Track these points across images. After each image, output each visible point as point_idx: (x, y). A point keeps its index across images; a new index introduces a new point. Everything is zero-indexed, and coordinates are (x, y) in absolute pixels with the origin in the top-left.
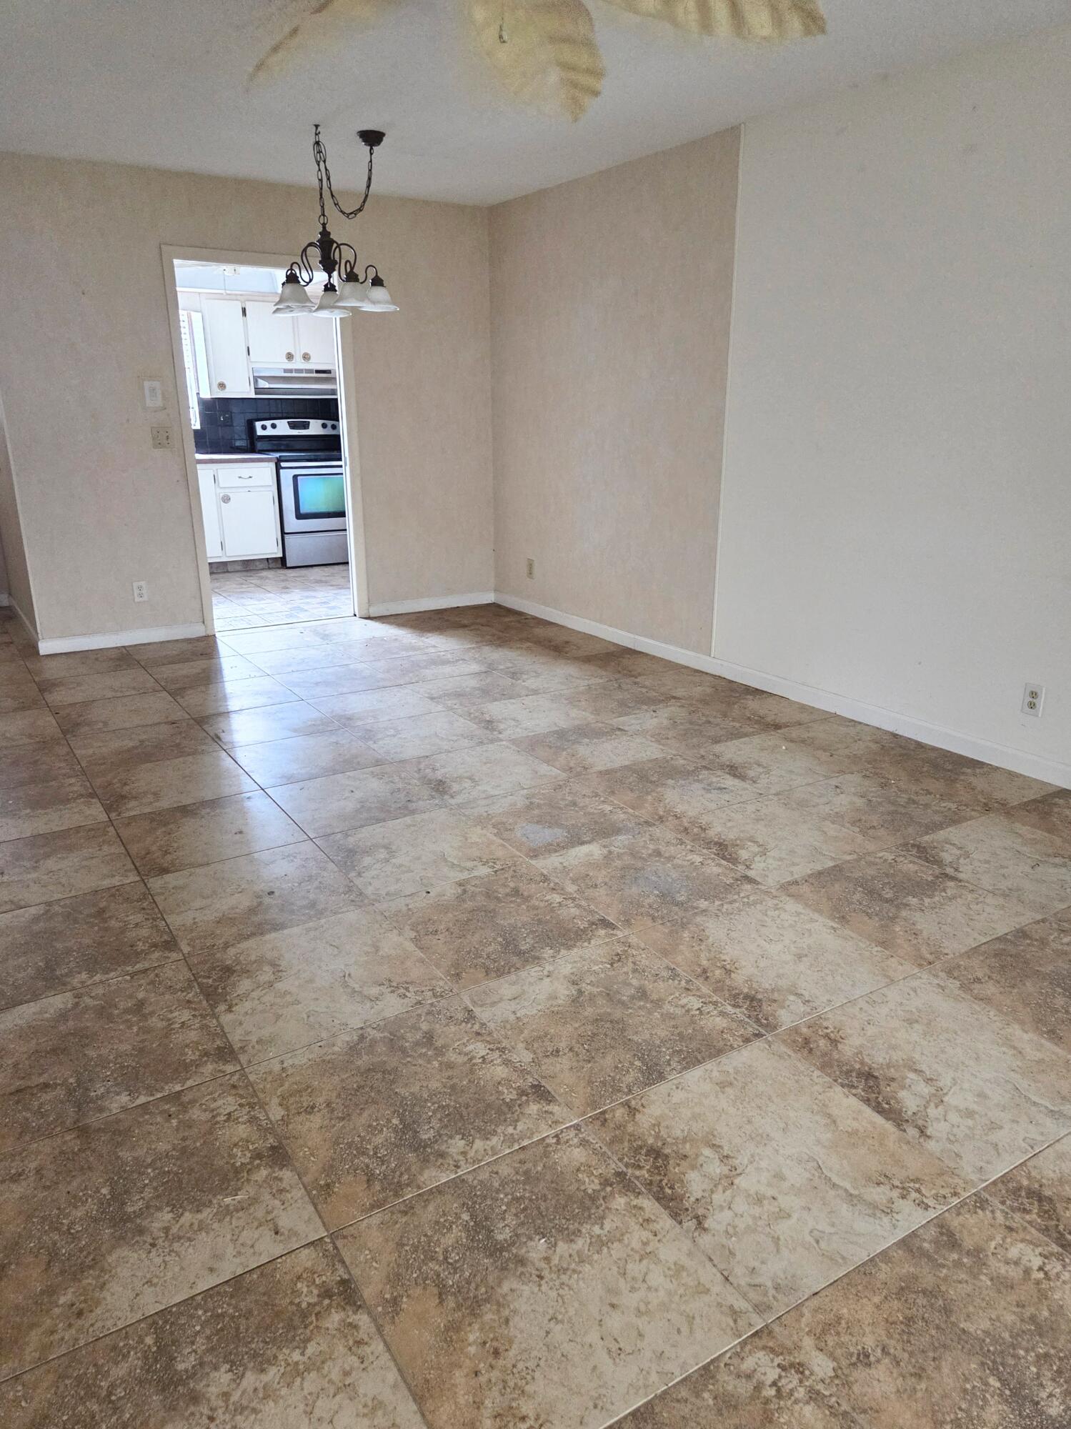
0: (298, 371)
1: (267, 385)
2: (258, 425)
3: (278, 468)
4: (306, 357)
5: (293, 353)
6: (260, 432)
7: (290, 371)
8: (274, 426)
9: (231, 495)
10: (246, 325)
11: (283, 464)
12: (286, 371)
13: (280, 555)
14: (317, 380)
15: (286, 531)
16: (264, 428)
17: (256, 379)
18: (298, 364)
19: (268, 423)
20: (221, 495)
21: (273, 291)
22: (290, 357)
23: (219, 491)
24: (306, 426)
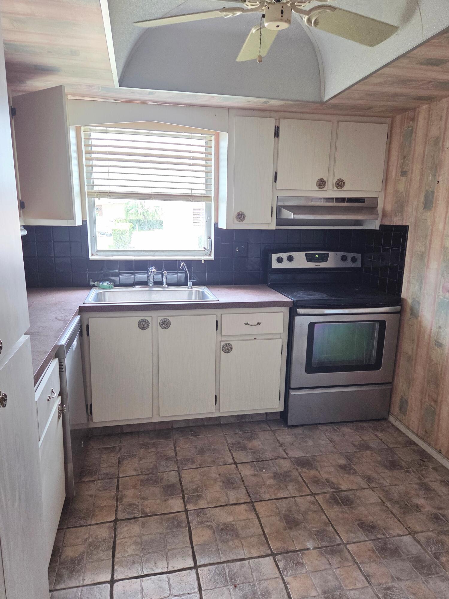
0: (327, 200)
1: (292, 216)
2: (274, 257)
3: (293, 315)
4: (340, 184)
5: (326, 179)
6: (275, 265)
7: (319, 200)
8: (290, 259)
9: (232, 343)
10: (276, 148)
11: (301, 311)
12: (314, 199)
13: (281, 409)
14: (347, 210)
15: (292, 386)
16: (280, 260)
17: (279, 209)
18: (330, 192)
19: (284, 255)
20: (223, 344)
21: (318, 100)
22: (321, 183)
23: (220, 338)
24: (324, 258)
